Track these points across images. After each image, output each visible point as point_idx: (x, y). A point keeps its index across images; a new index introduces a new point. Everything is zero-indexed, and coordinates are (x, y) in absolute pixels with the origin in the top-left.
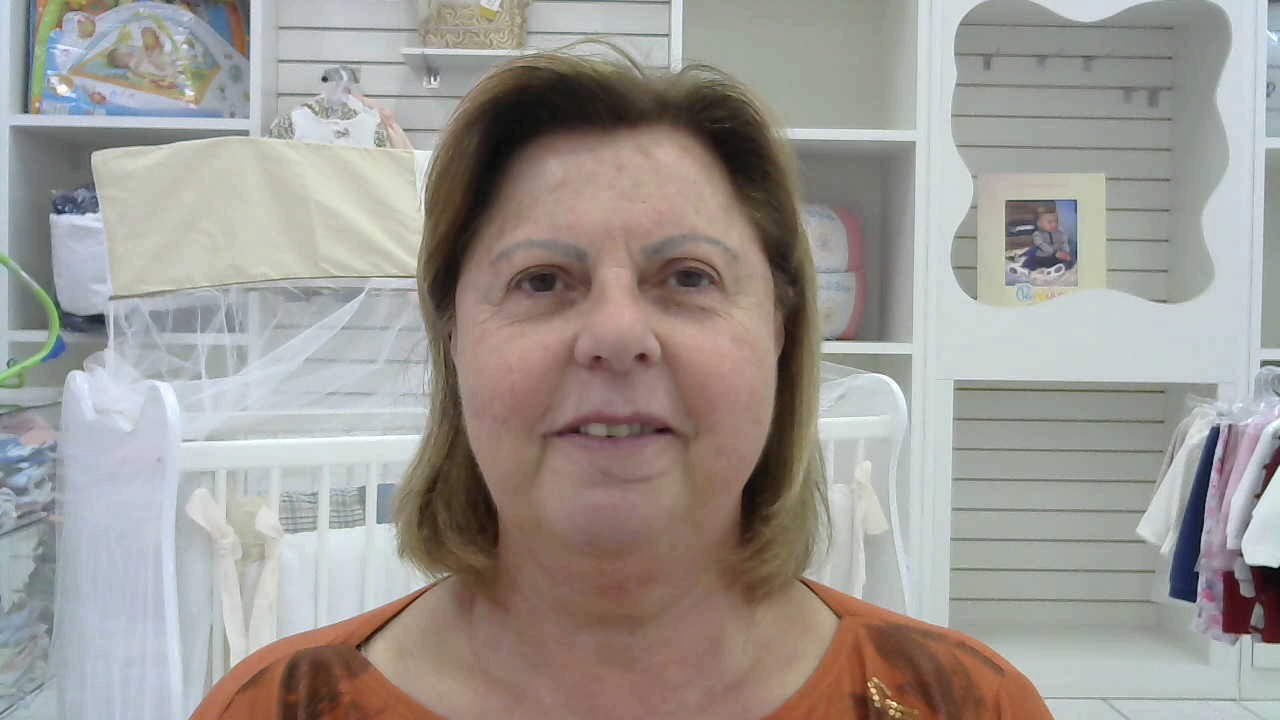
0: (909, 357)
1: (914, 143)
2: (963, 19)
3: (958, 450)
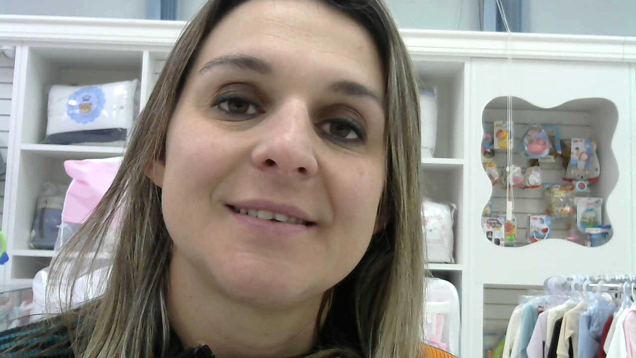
0: (461, 271)
1: (462, 165)
2: (487, 105)
3: (486, 319)
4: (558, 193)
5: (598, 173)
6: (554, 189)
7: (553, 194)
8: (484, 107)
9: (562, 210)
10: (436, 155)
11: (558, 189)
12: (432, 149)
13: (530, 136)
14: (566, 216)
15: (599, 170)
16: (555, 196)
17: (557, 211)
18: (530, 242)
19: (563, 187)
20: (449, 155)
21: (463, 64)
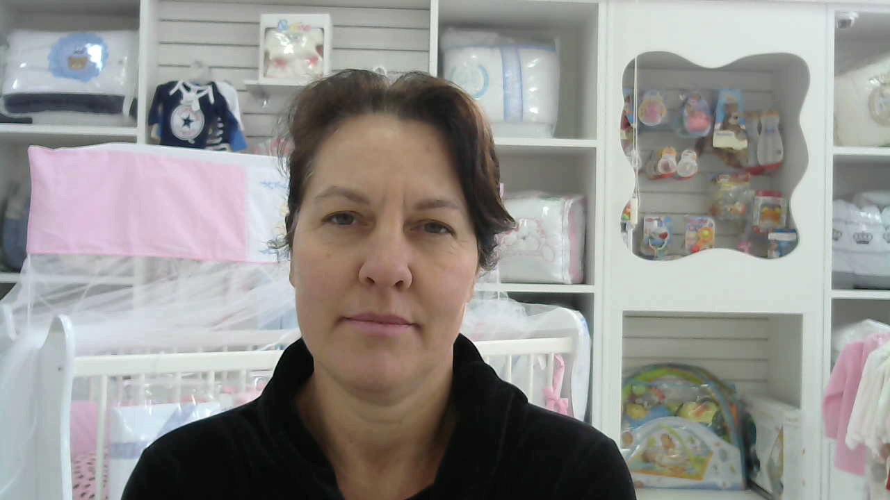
1: (595, 148)
2: (629, 64)
3: (626, 358)
4: (728, 185)
5: (780, 158)
6: (721, 180)
7: (719, 187)
8: (625, 67)
9: (731, 210)
10: (558, 134)
11: (727, 180)
12: (552, 126)
13: (690, 106)
14: (737, 217)
15: (782, 153)
16: (722, 189)
17: (726, 210)
18: (687, 252)
19: (735, 177)
20: (578, 135)
21: (597, 6)
